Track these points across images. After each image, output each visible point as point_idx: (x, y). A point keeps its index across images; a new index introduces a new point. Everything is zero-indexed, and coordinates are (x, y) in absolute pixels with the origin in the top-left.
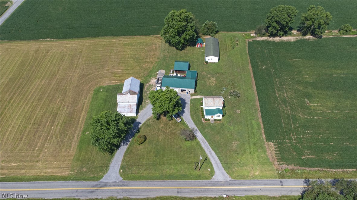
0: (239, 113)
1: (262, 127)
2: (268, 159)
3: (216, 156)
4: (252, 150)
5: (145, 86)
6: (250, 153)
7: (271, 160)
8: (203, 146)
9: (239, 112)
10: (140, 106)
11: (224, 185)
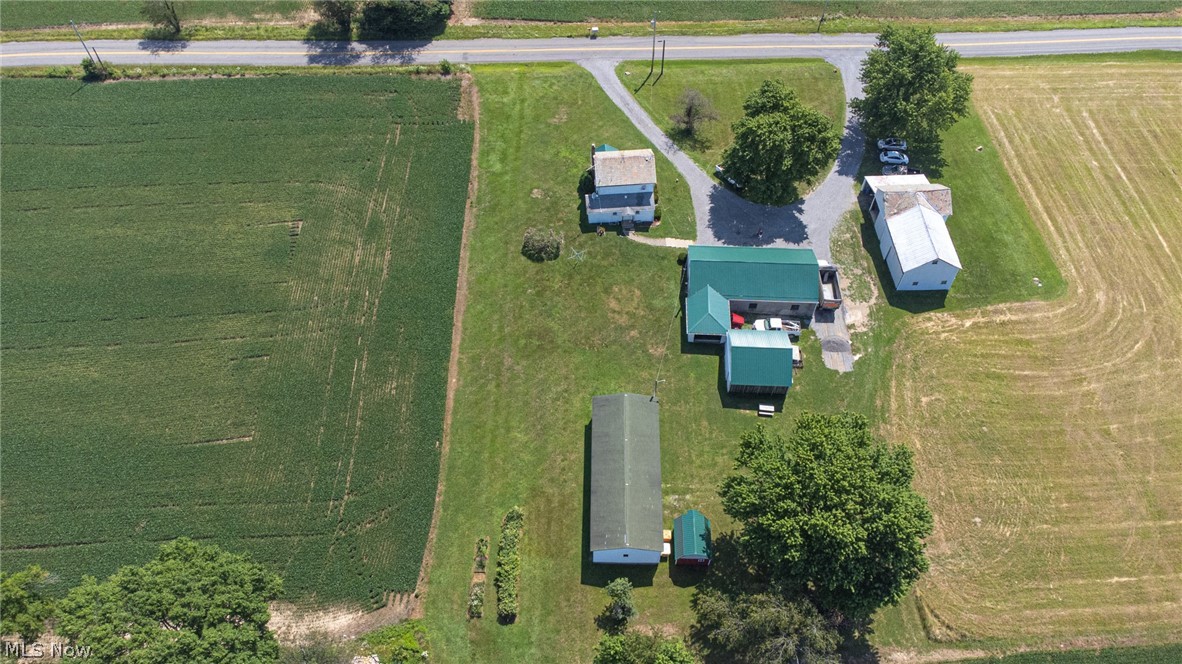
0: (535, 190)
1: (475, 156)
2: (481, 90)
3: (611, 97)
4: (518, 107)
5: (879, 293)
6: (523, 101)
7: (475, 89)
8: (644, 116)
9: (536, 194)
10: (862, 221)
11: (595, 53)
